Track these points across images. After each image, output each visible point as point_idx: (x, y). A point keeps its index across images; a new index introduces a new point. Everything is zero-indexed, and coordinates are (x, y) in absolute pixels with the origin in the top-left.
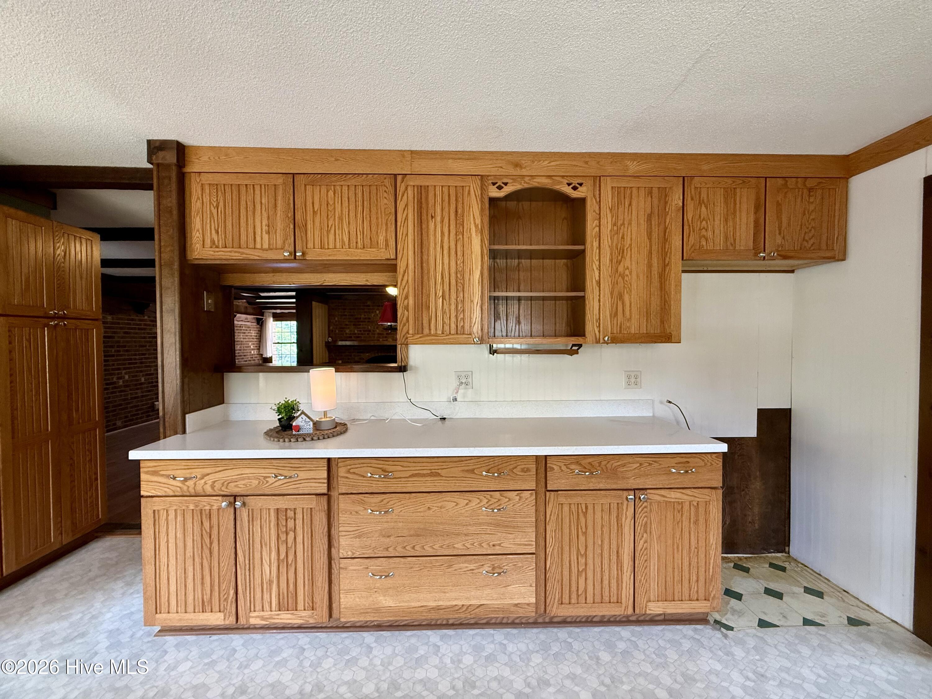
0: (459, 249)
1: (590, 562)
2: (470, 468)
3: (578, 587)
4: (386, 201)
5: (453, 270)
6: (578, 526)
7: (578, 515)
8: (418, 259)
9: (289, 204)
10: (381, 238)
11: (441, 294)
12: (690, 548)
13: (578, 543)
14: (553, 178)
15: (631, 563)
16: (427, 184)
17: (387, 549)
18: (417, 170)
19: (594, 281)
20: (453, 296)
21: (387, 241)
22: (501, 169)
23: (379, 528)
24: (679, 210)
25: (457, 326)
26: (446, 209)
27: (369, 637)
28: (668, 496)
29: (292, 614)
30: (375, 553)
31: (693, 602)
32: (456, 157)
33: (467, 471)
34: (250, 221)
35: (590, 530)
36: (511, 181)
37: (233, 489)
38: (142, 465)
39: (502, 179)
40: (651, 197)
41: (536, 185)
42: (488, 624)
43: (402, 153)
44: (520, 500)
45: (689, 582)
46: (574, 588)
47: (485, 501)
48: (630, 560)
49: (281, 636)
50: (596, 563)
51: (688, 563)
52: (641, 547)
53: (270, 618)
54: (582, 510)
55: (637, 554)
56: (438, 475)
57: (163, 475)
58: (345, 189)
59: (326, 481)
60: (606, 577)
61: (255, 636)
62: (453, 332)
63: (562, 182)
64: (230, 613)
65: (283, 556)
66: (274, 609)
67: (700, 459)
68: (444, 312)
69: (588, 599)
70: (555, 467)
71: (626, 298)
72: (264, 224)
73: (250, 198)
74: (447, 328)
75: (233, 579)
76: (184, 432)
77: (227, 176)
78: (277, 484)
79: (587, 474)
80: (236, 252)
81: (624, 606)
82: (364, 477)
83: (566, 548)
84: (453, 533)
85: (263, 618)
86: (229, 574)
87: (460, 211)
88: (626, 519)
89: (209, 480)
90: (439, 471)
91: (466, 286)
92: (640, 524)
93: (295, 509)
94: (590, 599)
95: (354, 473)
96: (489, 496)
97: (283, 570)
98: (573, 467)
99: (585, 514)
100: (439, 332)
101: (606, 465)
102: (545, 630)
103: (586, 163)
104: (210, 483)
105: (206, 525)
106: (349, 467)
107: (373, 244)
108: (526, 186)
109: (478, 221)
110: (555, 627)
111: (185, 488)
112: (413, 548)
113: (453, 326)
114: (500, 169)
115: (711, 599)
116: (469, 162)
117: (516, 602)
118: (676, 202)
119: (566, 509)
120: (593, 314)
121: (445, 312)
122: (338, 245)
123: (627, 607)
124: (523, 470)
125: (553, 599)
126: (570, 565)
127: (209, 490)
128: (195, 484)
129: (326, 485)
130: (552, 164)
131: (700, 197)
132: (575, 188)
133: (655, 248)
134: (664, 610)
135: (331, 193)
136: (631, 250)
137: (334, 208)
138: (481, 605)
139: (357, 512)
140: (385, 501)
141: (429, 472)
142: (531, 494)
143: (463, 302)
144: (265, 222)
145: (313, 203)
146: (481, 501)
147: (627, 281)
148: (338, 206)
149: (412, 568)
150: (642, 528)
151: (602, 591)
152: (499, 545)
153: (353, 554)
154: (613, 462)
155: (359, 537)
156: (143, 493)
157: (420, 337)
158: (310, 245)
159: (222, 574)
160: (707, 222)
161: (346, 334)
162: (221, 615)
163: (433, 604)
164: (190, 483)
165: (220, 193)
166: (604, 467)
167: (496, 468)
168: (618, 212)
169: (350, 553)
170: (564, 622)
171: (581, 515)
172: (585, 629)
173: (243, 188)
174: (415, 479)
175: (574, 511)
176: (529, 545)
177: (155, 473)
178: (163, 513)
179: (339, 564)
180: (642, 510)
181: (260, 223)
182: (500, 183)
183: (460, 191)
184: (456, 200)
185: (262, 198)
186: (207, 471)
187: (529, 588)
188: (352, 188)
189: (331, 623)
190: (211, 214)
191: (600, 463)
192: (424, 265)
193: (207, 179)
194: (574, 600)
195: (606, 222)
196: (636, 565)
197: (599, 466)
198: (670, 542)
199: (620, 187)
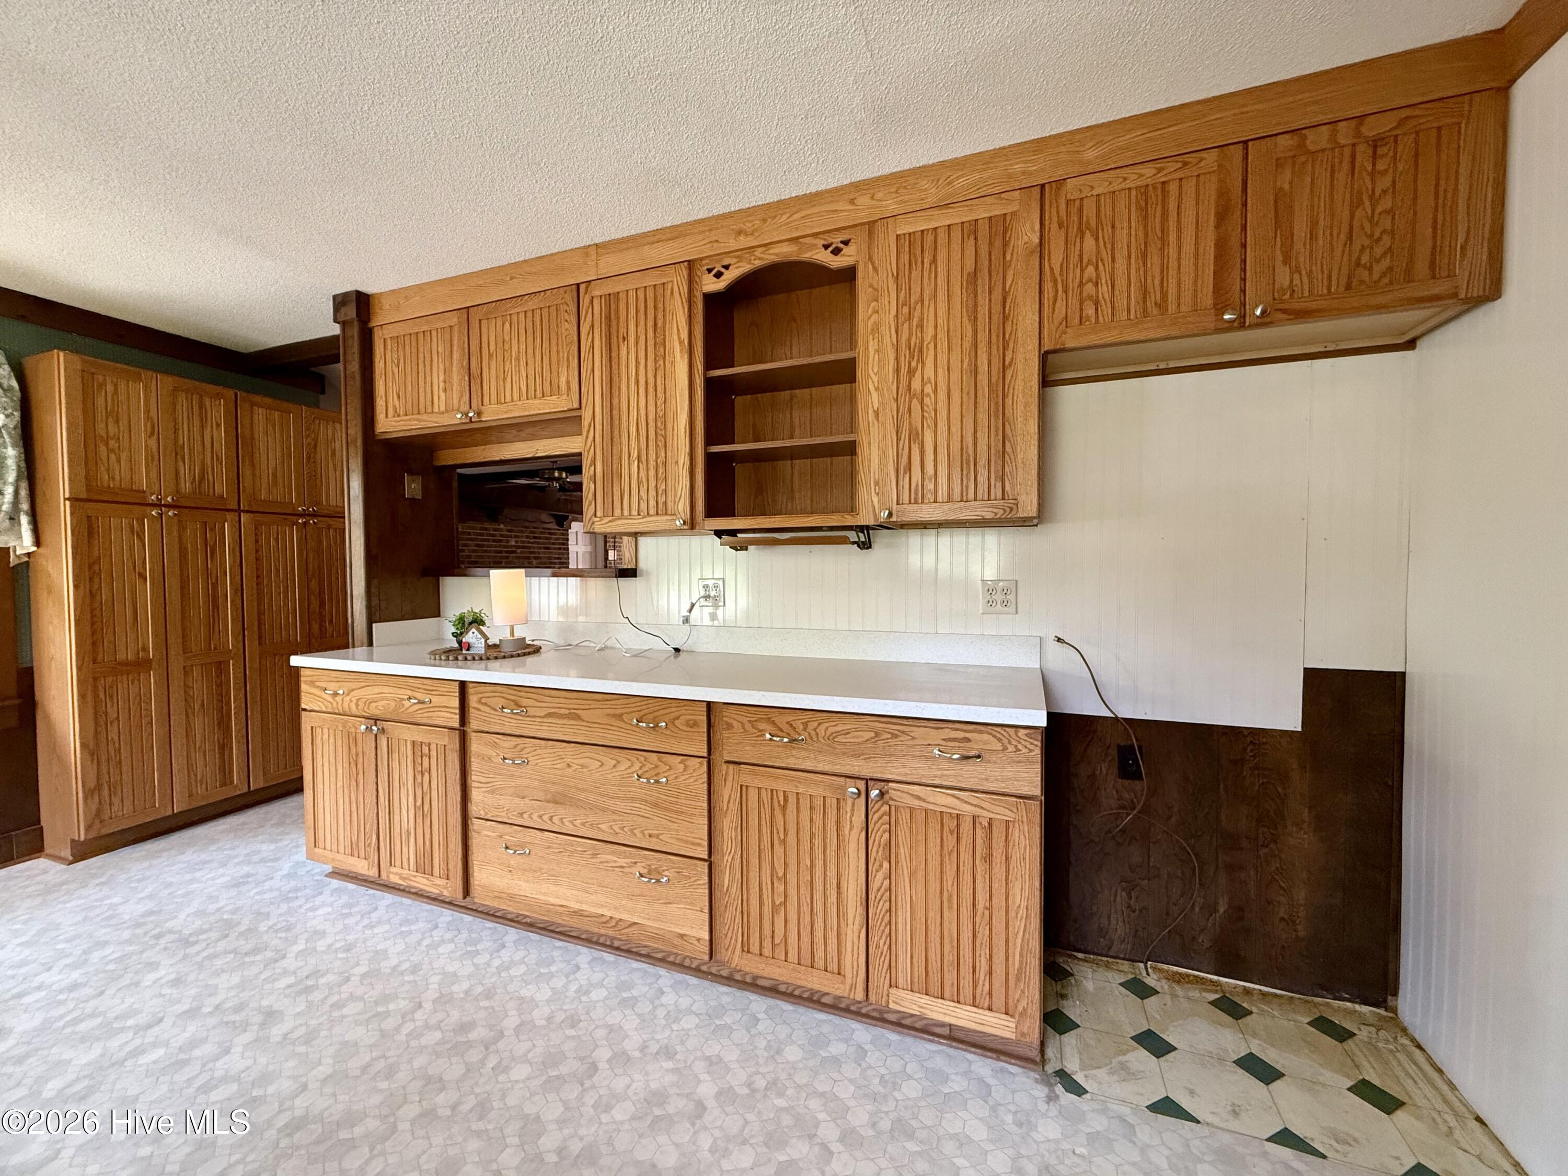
0: (659, 382)
1: (793, 892)
2: (618, 712)
3: (773, 932)
4: (568, 327)
5: (651, 417)
6: (772, 826)
7: (773, 809)
8: (607, 404)
9: (464, 349)
10: (563, 381)
11: (636, 454)
12: (974, 905)
13: (773, 857)
14: (801, 240)
15: (861, 910)
16: (617, 290)
17: (521, 814)
18: (604, 272)
19: (871, 411)
20: (652, 457)
21: (568, 382)
22: (717, 244)
23: (513, 784)
24: (1032, 252)
25: (657, 502)
26: (642, 323)
27: (512, 934)
28: (931, 799)
29: (427, 879)
31: (980, 1011)
32: (655, 239)
33: (614, 716)
34: (428, 379)
35: (792, 840)
36: (735, 260)
37: (375, 710)
38: (303, 672)
39: (721, 260)
40: (976, 239)
41: (775, 259)
42: (649, 957)
43: (585, 250)
44: (685, 770)
45: (974, 971)
46: (767, 931)
47: (637, 766)
48: (859, 904)
49: (429, 907)
50: (803, 898)
51: (970, 935)
52: (879, 885)
53: (406, 879)
54: (779, 802)
55: (872, 897)
56: (578, 717)
57: (318, 687)
58: (522, 316)
59: (457, 711)
60: (819, 924)
61: (404, 900)
62: (652, 511)
63: (814, 245)
64: (373, 862)
65: (419, 803)
66: (411, 868)
67: (994, 736)
68: (639, 483)
69: (789, 955)
70: (735, 724)
71: (928, 437)
73: (427, 348)
74: (643, 506)
75: (375, 821)
76: (370, 644)
77: (406, 325)
78: (412, 709)
79: (786, 740)
80: (414, 420)
81: (849, 981)
82: (496, 710)
83: (754, 861)
84: (597, 807)
85: (401, 877)
86: (372, 813)
87: (660, 324)
88: (851, 829)
89: (354, 696)
90: (580, 712)
91: (669, 440)
92: (877, 842)
93: (429, 744)
94: (793, 956)
95: (486, 704)
96: (642, 759)
97: (420, 820)
98: (762, 726)
99: (784, 808)
100: (634, 513)
101: (815, 730)
102: (739, 993)
103: (852, 202)
104: (354, 700)
105: (353, 750)
106: (480, 696)
107: (554, 390)
108: (758, 263)
109: (684, 335)
111: (335, 704)
112: (551, 818)
113: (652, 503)
114: (715, 245)
115: (1017, 1017)
116: (671, 243)
117: (682, 932)
118: (1026, 239)
120: (870, 472)
121: (642, 481)
122: (516, 397)
123: (853, 987)
124: (688, 725)
125: (733, 941)
126: (761, 890)
127: (354, 709)
128: (343, 700)
129: (458, 717)
130: (795, 217)
131: (1081, 217)
132: (836, 252)
133: (983, 337)
134: (921, 1010)
135: (507, 325)
136: (936, 347)
137: (511, 348)
138: (635, 923)
139: (489, 758)
140: (519, 748)
141: (567, 712)
142: (701, 764)
143: (665, 464)
144: (441, 378)
145: (488, 343)
146: (633, 764)
147: (928, 406)
148: (515, 342)
149: (549, 847)
150: (882, 848)
151: (812, 947)
152: (657, 836)
153: (487, 813)
154: (828, 724)
155: (492, 792)
156: (303, 706)
157: (610, 521)
158: (486, 400)
159: (366, 813)
160: (1097, 268)
162: (365, 863)
163: (576, 906)
164: (339, 699)
165: (400, 349)
166: (813, 733)
167: (650, 716)
168: (910, 280)
169: (482, 812)
170: (753, 985)
171: (778, 812)
172: (801, 1009)
173: (421, 336)
174: (550, 720)
175: (766, 803)
176: (699, 845)
177: (312, 683)
178: (319, 730)
179: (475, 824)
180: (880, 818)
181: (438, 379)
182: (718, 268)
183: (660, 291)
184: (655, 308)
185: (438, 346)
186: (353, 686)
187: (699, 914)
188: (530, 314)
189: (467, 902)
190: (393, 374)
191: (806, 725)
192: (615, 412)
193: (389, 332)
194: (767, 952)
195: (887, 303)
196: (870, 915)
197: (805, 729)
198: (934, 886)
199: (914, 233)
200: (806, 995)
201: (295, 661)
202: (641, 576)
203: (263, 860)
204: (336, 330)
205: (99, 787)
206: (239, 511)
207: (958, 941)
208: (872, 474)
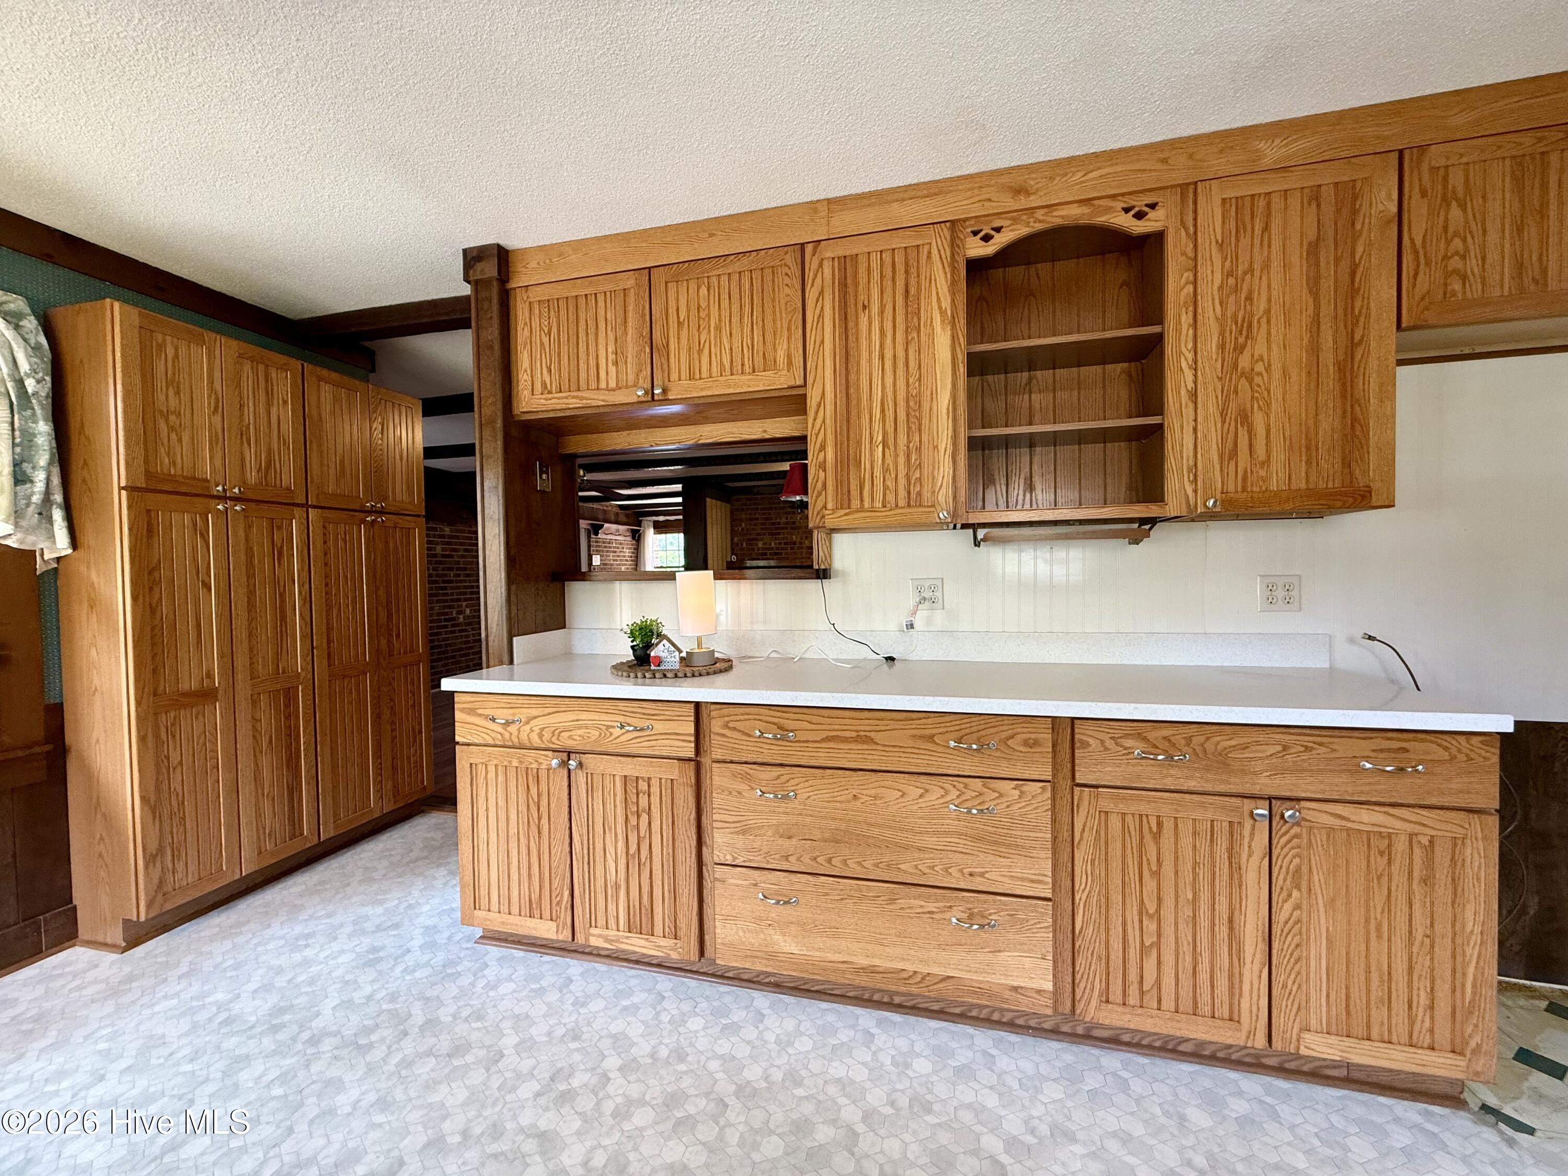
0: (911, 357)
1: (1168, 931)
2: (927, 732)
3: (1142, 977)
4: (789, 292)
5: (901, 395)
6: (1141, 857)
7: (1142, 837)
8: (841, 381)
9: (643, 315)
10: (781, 354)
11: (880, 438)
12: (1410, 933)
13: (1141, 891)
14: (1095, 202)
15: (1263, 947)
16: (855, 252)
17: (786, 858)
18: (839, 230)
19: (1183, 392)
20: (902, 439)
21: (789, 357)
22: (989, 204)
23: (774, 822)
24: (1389, 222)
25: (909, 493)
26: (889, 291)
27: (761, 1000)
28: (1353, 818)
29: (647, 940)
30: (768, 862)
31: (1419, 1051)
32: (906, 195)
34: (592, 349)
35: (1168, 868)
36: (1009, 222)
37: (567, 742)
38: (457, 698)
39: (991, 222)
40: (1318, 206)
41: (1060, 221)
42: (965, 1016)
43: (813, 206)
44: (1020, 797)
45: (1410, 1007)
46: (1133, 977)
47: (954, 794)
48: (1260, 939)
49: (633, 972)
50: (1181, 935)
51: (1406, 966)
52: (1287, 915)
53: (617, 941)
54: (1150, 828)
55: (1276, 930)
56: (871, 741)
57: (480, 715)
58: (724, 279)
59: (693, 739)
60: (1204, 966)
61: (598, 966)
62: (902, 503)
63: (1111, 208)
64: (565, 924)
65: (633, 849)
66: (621, 928)
67: (1437, 744)
68: (886, 470)
69: (1164, 1003)
70: (1091, 741)
71: (1259, 420)
72: (610, 350)
73: (591, 314)
74: (891, 497)
75: (568, 874)
76: (511, 662)
77: (560, 286)
78: (624, 738)
79: (1160, 757)
80: (573, 397)
81: (1245, 1027)
82: (750, 736)
83: (1116, 897)
84: (896, 844)
85: (607, 940)
86: (562, 866)
87: (913, 291)
88: (1250, 856)
89: (537, 724)
90: (872, 734)
91: (925, 422)
92: (1284, 870)
93: (649, 779)
94: (1168, 1003)
95: (735, 729)
96: (961, 786)
97: (634, 871)
98: (1129, 743)
99: (1157, 836)
100: (878, 504)
101: (1202, 745)
102: (1074, 1048)
103: (1164, 161)
104: (537, 729)
105: (534, 791)
106: (727, 719)
107: (769, 364)
108: (1039, 227)
109: (946, 303)
110: (1095, 1046)
111: (507, 735)
112: (829, 861)
113: (902, 493)
114: (987, 204)
115: (1468, 1053)
116: (928, 201)
117: (1015, 984)
118: (1381, 207)
119: (1115, 823)
120: (1182, 457)
121: (888, 470)
122: (715, 372)
123: (1251, 1034)
124: (1026, 743)
125: (1087, 991)
126: (1125, 931)
127: (536, 741)
128: (519, 730)
129: (693, 745)
130: (1091, 176)
131: (1445, 187)
132: (1140, 216)
133: (1327, 310)
134: (1344, 1055)
135: (704, 290)
136: (1269, 322)
137: (709, 315)
138: (949, 977)
139: (739, 793)
140: (783, 779)
141: (854, 734)
142: (1043, 788)
143: (919, 449)
144: (611, 349)
145: (678, 310)
146: (947, 792)
147: (1259, 386)
148: (714, 309)
149: (827, 894)
150: (1289, 878)
151: (1195, 992)
152: (982, 875)
153: (734, 858)
154: (1218, 738)
155: (744, 832)
156: (458, 739)
157: (846, 515)
158: (674, 376)
159: (554, 865)
160: (1464, 240)
162: (553, 925)
163: (864, 961)
164: (513, 728)
165: (552, 313)
166: (1198, 748)
167: (975, 736)
168: (1237, 246)
169: (729, 857)
171: (1148, 838)
172: (1158, 1061)
173: (582, 301)
174: (831, 745)
175: (1132, 829)
176: (1040, 882)
177: (472, 711)
178: (481, 769)
179: (713, 873)
180: (1289, 841)
181: (605, 351)
182: (987, 230)
183: (913, 254)
184: (907, 272)
185: (607, 312)
186: (535, 712)
187: (1039, 961)
188: (735, 277)
189: (703, 967)
190: (542, 344)
191: (1189, 740)
192: (852, 391)
193: (537, 294)
194: (1133, 1000)
195: (1209, 272)
196: (1274, 952)
197: (1188, 745)
198: (1358, 915)
199: (1242, 197)
200: (1157, 1044)
201: (447, 684)
202: (836, 577)
203: (379, 928)
204: (466, 290)
205: (161, 850)
206: (306, 506)
207: (1389, 974)
208: (1185, 461)
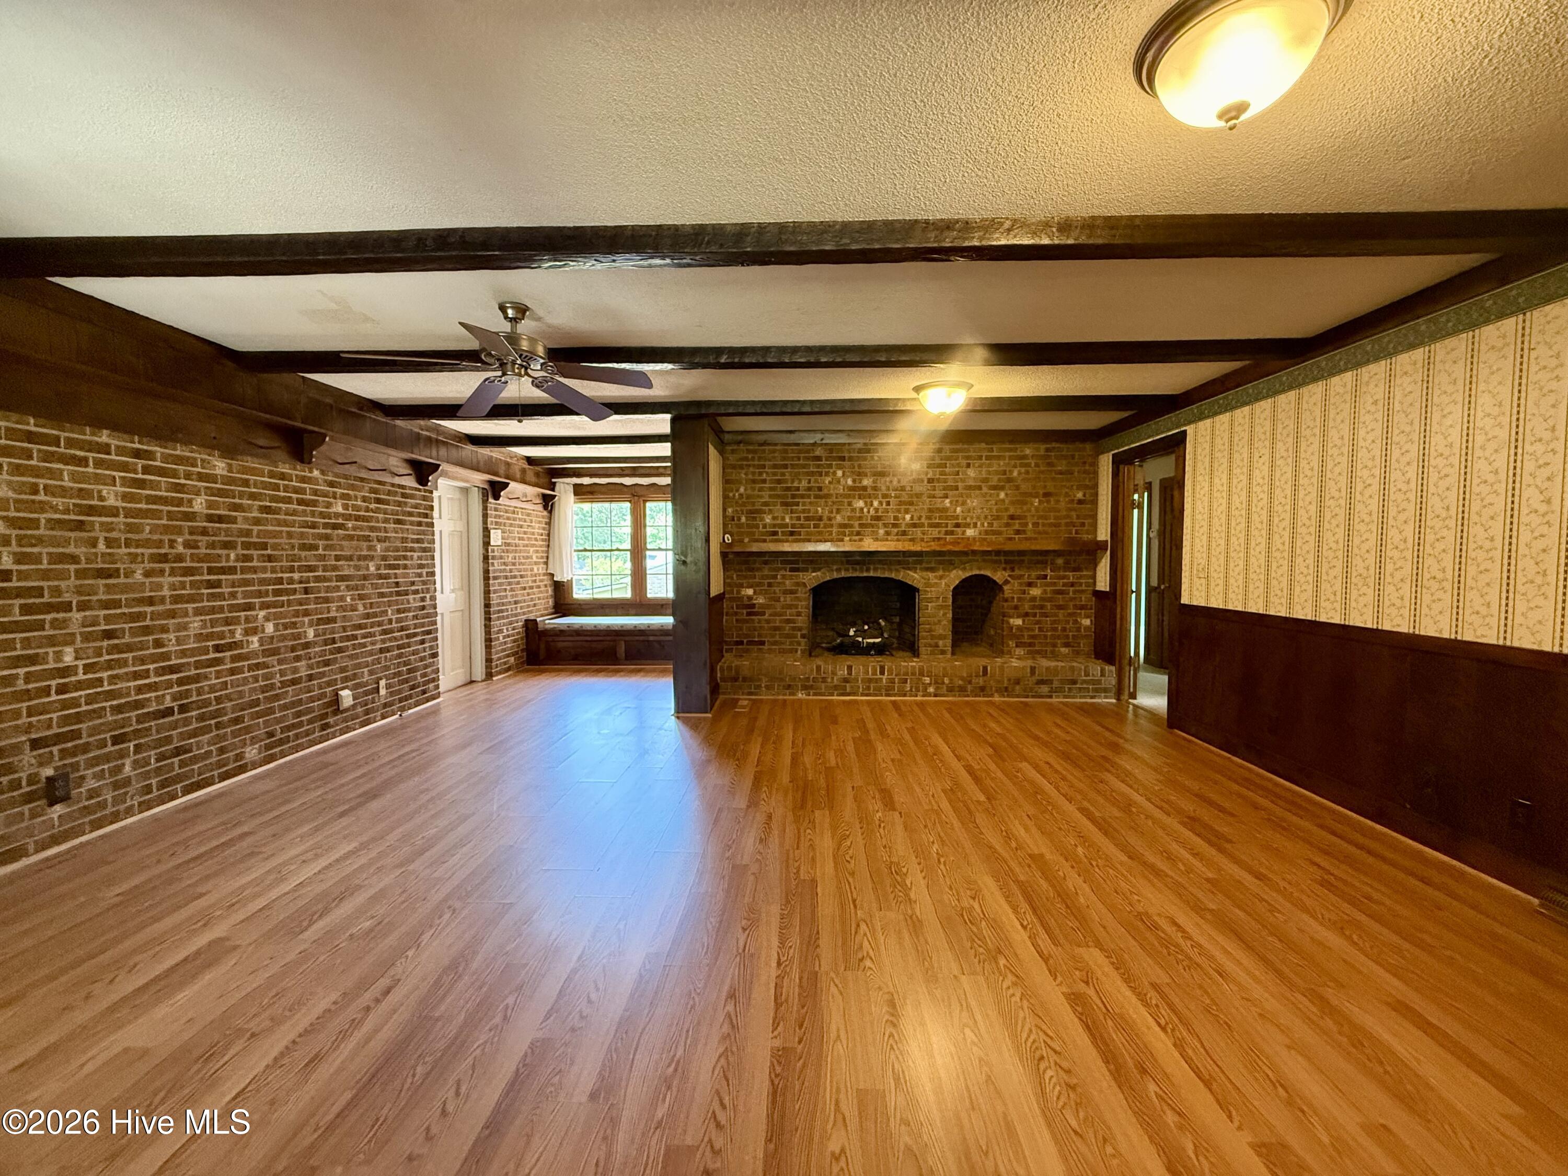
161: (765, 526)
